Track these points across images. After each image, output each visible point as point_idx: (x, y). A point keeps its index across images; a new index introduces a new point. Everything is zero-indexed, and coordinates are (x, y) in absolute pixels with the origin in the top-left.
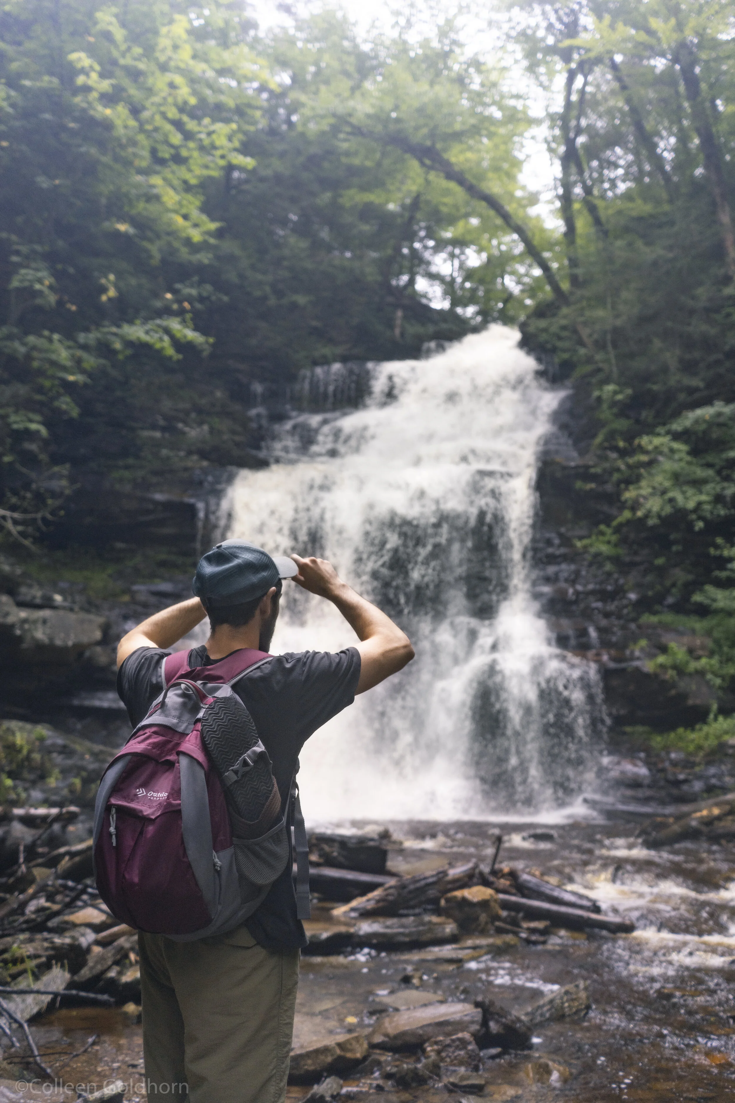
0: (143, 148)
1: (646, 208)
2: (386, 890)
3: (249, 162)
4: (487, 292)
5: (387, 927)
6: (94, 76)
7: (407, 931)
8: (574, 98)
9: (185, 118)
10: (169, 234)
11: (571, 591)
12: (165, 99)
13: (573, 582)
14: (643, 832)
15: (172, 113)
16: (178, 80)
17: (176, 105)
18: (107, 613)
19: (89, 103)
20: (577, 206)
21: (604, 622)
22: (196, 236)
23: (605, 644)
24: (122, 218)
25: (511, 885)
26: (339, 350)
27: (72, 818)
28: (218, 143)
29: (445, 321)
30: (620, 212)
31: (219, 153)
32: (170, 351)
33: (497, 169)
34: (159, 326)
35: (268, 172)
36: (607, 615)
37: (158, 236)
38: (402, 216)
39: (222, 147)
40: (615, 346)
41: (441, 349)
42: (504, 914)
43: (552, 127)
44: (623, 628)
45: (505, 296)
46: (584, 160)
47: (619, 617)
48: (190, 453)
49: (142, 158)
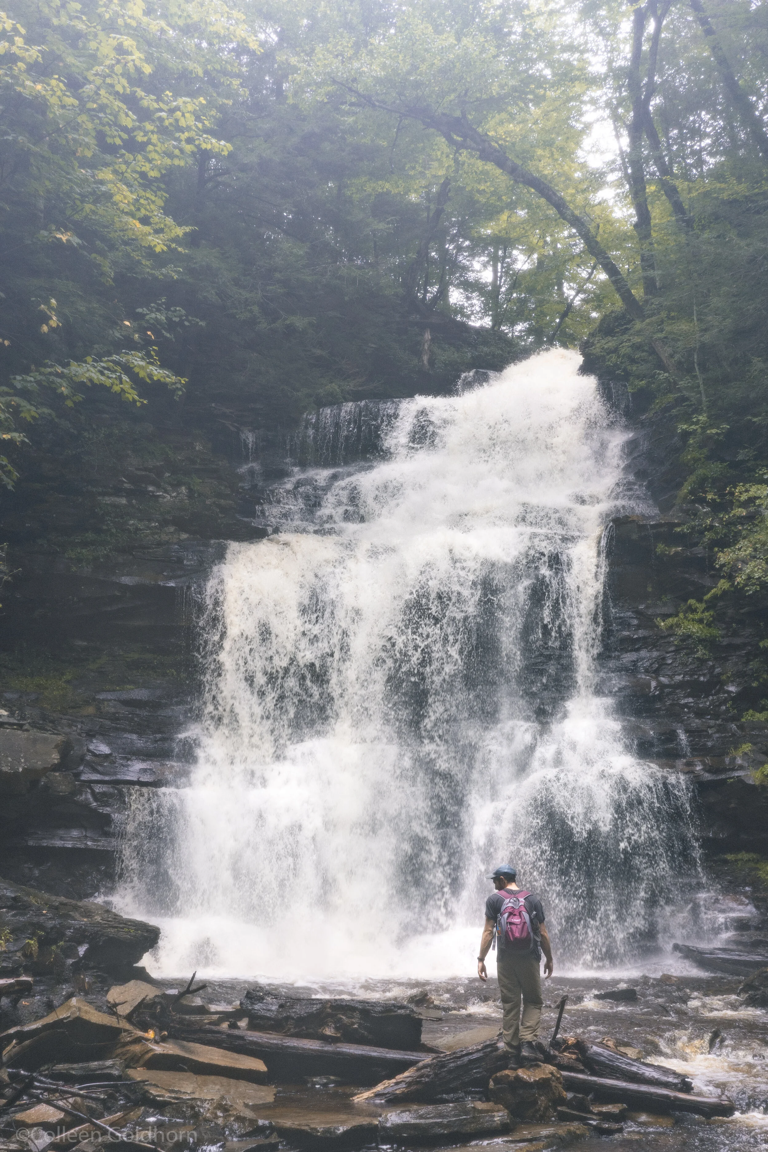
0: (87, 134)
1: (742, 189)
2: (419, 1069)
3: (223, 146)
4: (540, 303)
5: (421, 1117)
6: (19, 41)
7: (445, 1121)
8: (645, 47)
9: (140, 93)
10: (126, 243)
11: (653, 684)
12: (111, 67)
13: (657, 672)
14: (749, 987)
15: (122, 85)
16: (128, 42)
17: (126, 74)
18: (67, 730)
19: (13, 77)
20: (651, 189)
21: (696, 723)
22: (158, 243)
23: (699, 750)
24: (64, 227)
25: (577, 1059)
26: (350, 386)
27: (25, 990)
28: (182, 123)
29: (485, 343)
30: (706, 195)
31: (184, 136)
32: (132, 395)
33: (548, 144)
34: (117, 363)
35: (252, 159)
36: (700, 714)
37: (112, 247)
38: (428, 209)
39: (188, 128)
40: (704, 368)
41: (482, 379)
42: (569, 1095)
43: (618, 88)
44: (721, 729)
45: (563, 308)
46: (659, 129)
47: (716, 716)
48: (164, 523)
49: (87, 146)
